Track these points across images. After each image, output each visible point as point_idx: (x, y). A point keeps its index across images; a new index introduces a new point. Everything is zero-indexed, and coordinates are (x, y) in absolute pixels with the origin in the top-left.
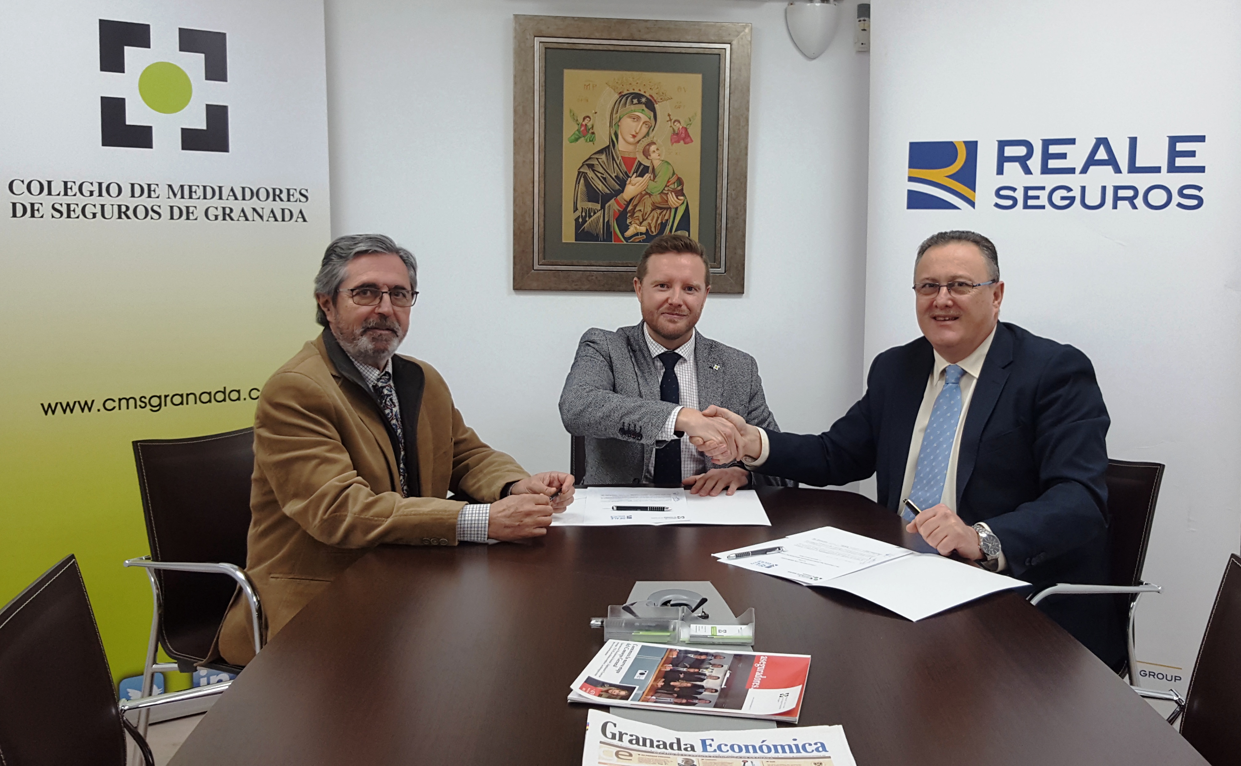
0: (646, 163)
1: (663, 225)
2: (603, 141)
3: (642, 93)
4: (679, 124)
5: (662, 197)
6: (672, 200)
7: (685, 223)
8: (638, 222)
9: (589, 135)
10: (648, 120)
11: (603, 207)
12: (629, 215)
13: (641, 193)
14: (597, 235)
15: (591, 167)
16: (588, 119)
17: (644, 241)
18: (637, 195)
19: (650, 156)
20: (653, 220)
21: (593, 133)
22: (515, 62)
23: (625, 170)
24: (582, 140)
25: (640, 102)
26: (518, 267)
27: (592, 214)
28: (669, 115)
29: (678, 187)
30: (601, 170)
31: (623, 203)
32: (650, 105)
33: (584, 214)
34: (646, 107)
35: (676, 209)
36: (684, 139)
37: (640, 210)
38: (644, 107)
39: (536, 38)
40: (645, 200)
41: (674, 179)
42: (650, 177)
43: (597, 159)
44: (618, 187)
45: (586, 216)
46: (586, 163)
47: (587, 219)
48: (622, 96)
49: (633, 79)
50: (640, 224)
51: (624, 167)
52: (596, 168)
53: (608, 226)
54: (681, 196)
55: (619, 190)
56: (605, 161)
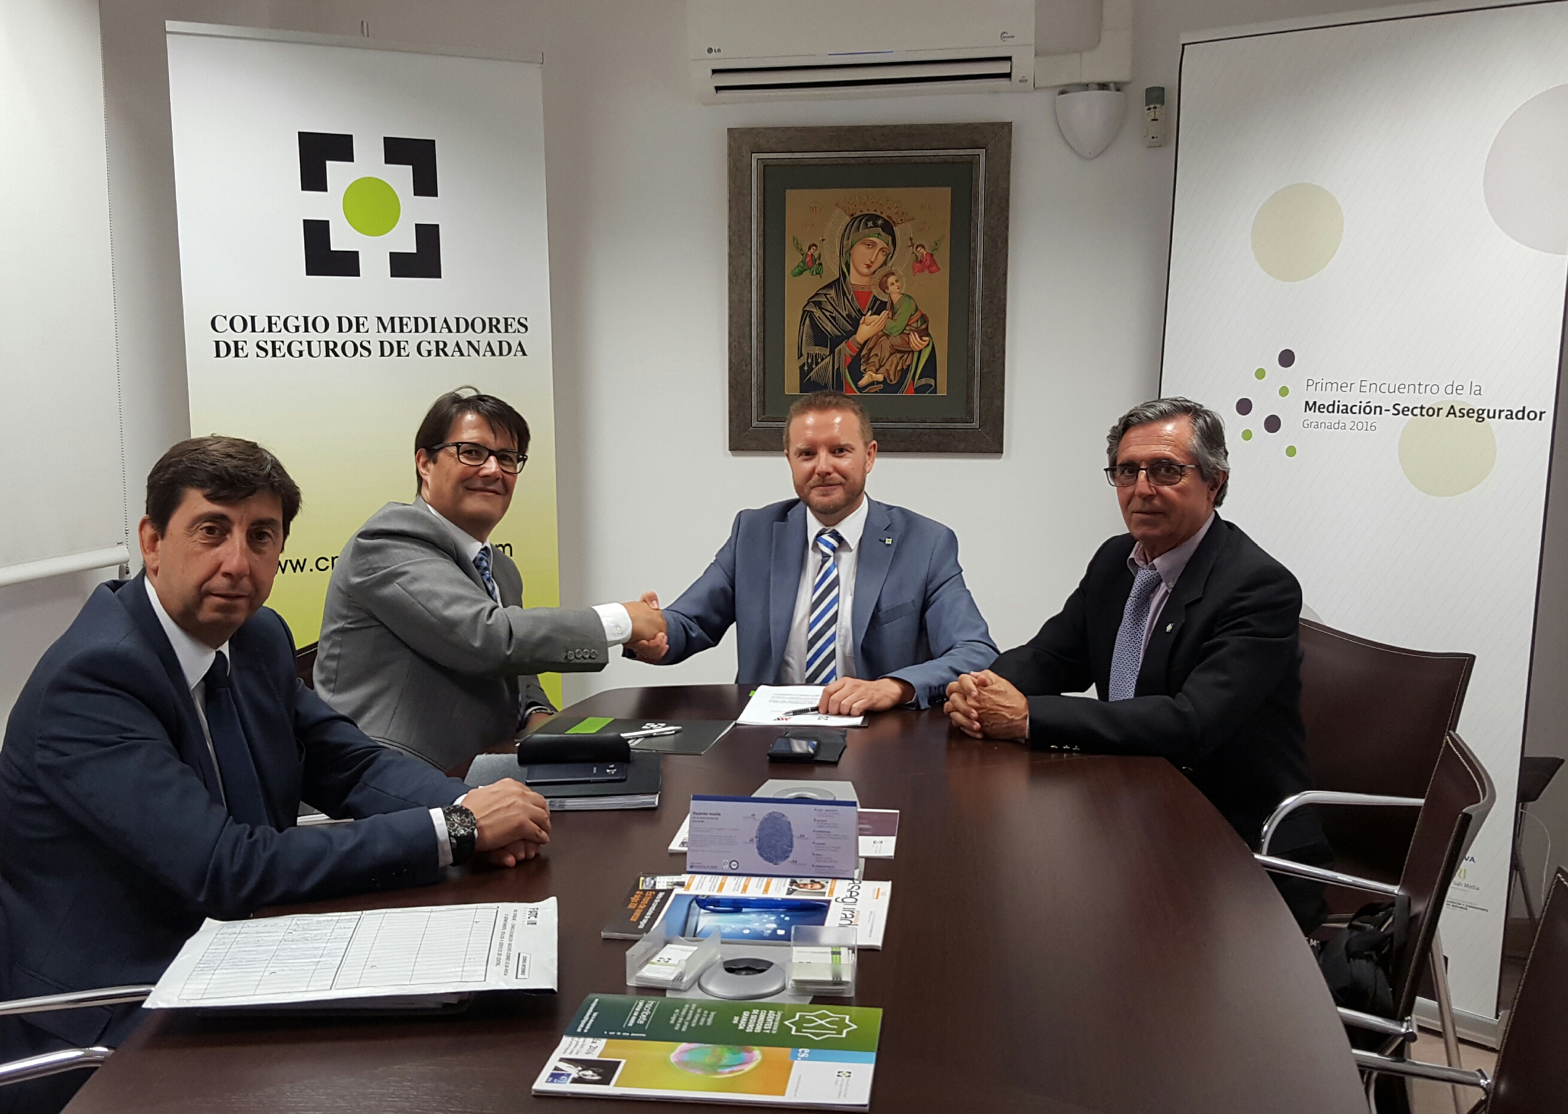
0: (884, 298)
1: (904, 372)
3: (878, 213)
4: (922, 250)
5: (902, 338)
6: (915, 341)
7: (930, 368)
8: (873, 369)
9: (815, 267)
10: (886, 246)
11: (832, 352)
12: (863, 360)
13: (877, 334)
14: (826, 385)
15: (818, 304)
16: (814, 247)
17: (881, 391)
18: (873, 337)
19: (888, 288)
20: (892, 365)
21: (820, 264)
22: (730, 184)
23: (858, 307)
24: (807, 273)
25: (875, 225)
26: (735, 424)
27: (819, 360)
28: (911, 239)
29: (922, 325)
30: (830, 308)
31: (856, 347)
32: (888, 228)
33: (810, 361)
34: (884, 231)
35: (920, 352)
36: (929, 267)
37: (877, 355)
38: (880, 231)
39: (754, 154)
40: (882, 343)
41: (917, 316)
42: (888, 314)
43: (825, 295)
44: (850, 328)
45: (812, 363)
46: (813, 300)
47: (814, 366)
48: (854, 219)
49: (868, 197)
50: (877, 372)
51: (857, 305)
52: (823, 305)
53: (838, 375)
54: (926, 337)
55: (851, 331)
56: (835, 298)
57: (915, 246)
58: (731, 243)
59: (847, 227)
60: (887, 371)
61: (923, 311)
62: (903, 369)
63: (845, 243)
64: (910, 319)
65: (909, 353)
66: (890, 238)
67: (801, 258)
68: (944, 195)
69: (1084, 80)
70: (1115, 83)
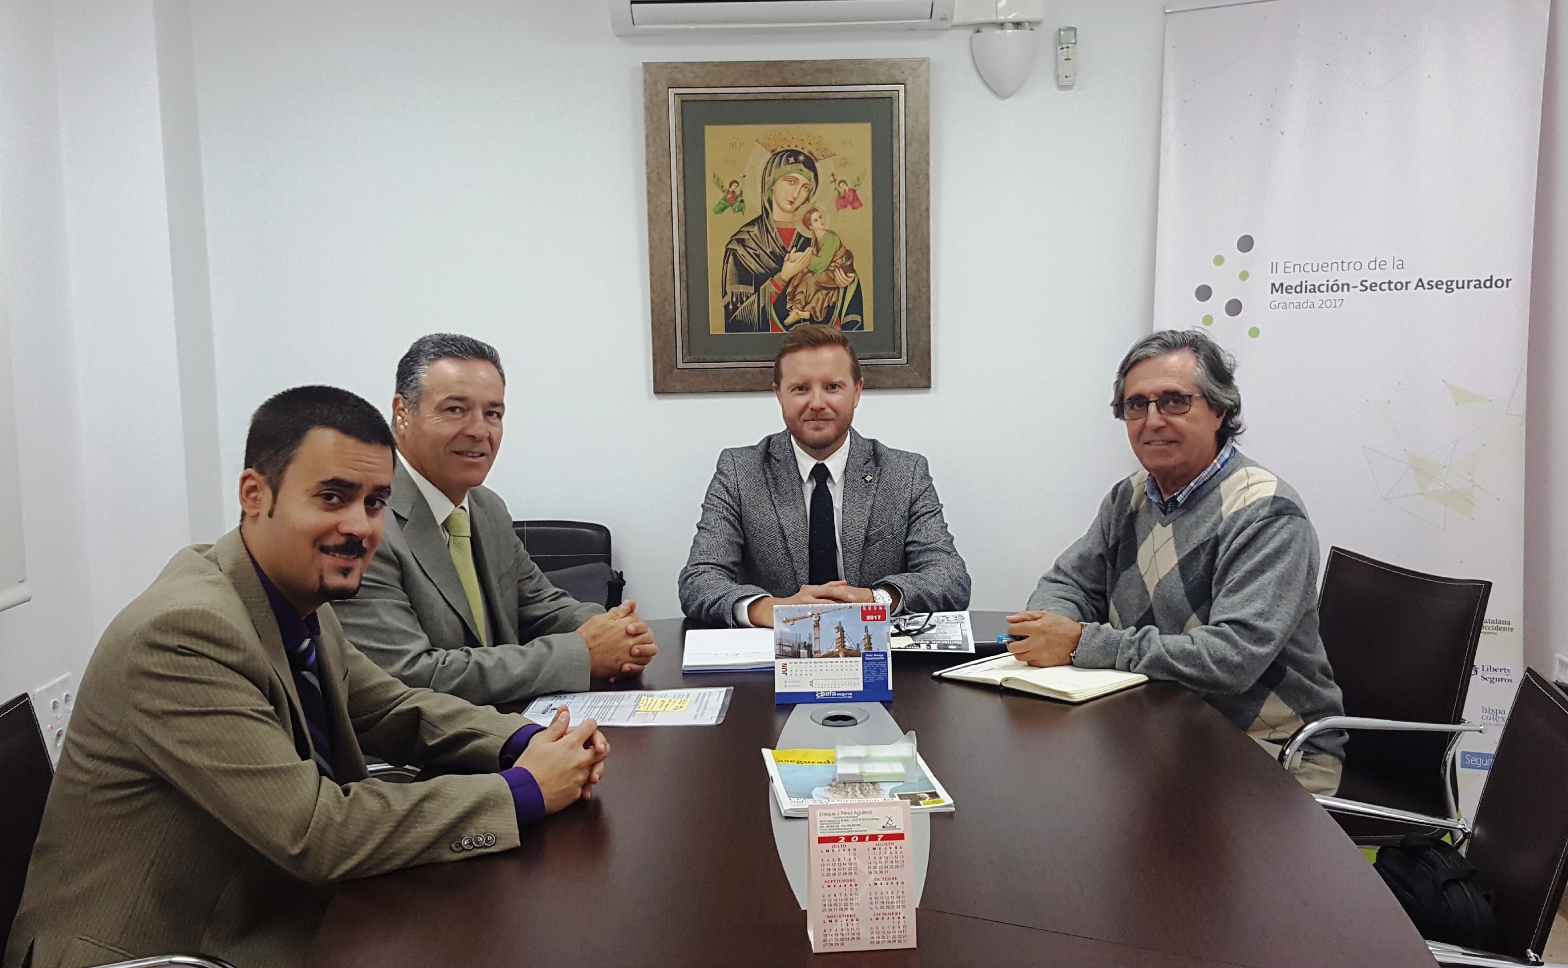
0: (807, 234)
1: (830, 309)
3: (799, 149)
4: (845, 186)
5: (827, 275)
6: (841, 278)
7: (856, 305)
8: (799, 306)
9: (737, 204)
10: (808, 182)
11: (757, 290)
12: (788, 298)
13: (802, 271)
14: (752, 323)
15: (741, 242)
16: (736, 184)
18: (797, 275)
19: (811, 225)
20: (818, 302)
21: (742, 201)
22: (646, 121)
23: (783, 243)
24: (729, 210)
25: (797, 161)
26: (659, 366)
27: (745, 299)
28: (833, 175)
29: (847, 261)
30: (753, 245)
31: (781, 285)
32: (810, 164)
33: (734, 300)
34: (805, 166)
35: (846, 288)
36: (851, 203)
37: (802, 292)
38: (802, 166)
40: (808, 280)
41: (841, 252)
42: (812, 251)
43: (748, 232)
44: (774, 265)
45: (737, 302)
46: (735, 237)
47: (739, 305)
48: (775, 155)
49: (788, 132)
50: (803, 309)
51: (781, 242)
52: (747, 243)
53: (764, 312)
54: (852, 272)
55: (775, 268)
56: (758, 235)
57: (837, 182)
58: (649, 179)
59: (768, 162)
60: (814, 308)
61: (848, 248)
62: (829, 306)
63: (767, 179)
64: (835, 256)
65: (834, 289)
66: (812, 175)
67: (722, 195)
68: (862, 132)
69: (1000, 19)
70: (1029, 22)
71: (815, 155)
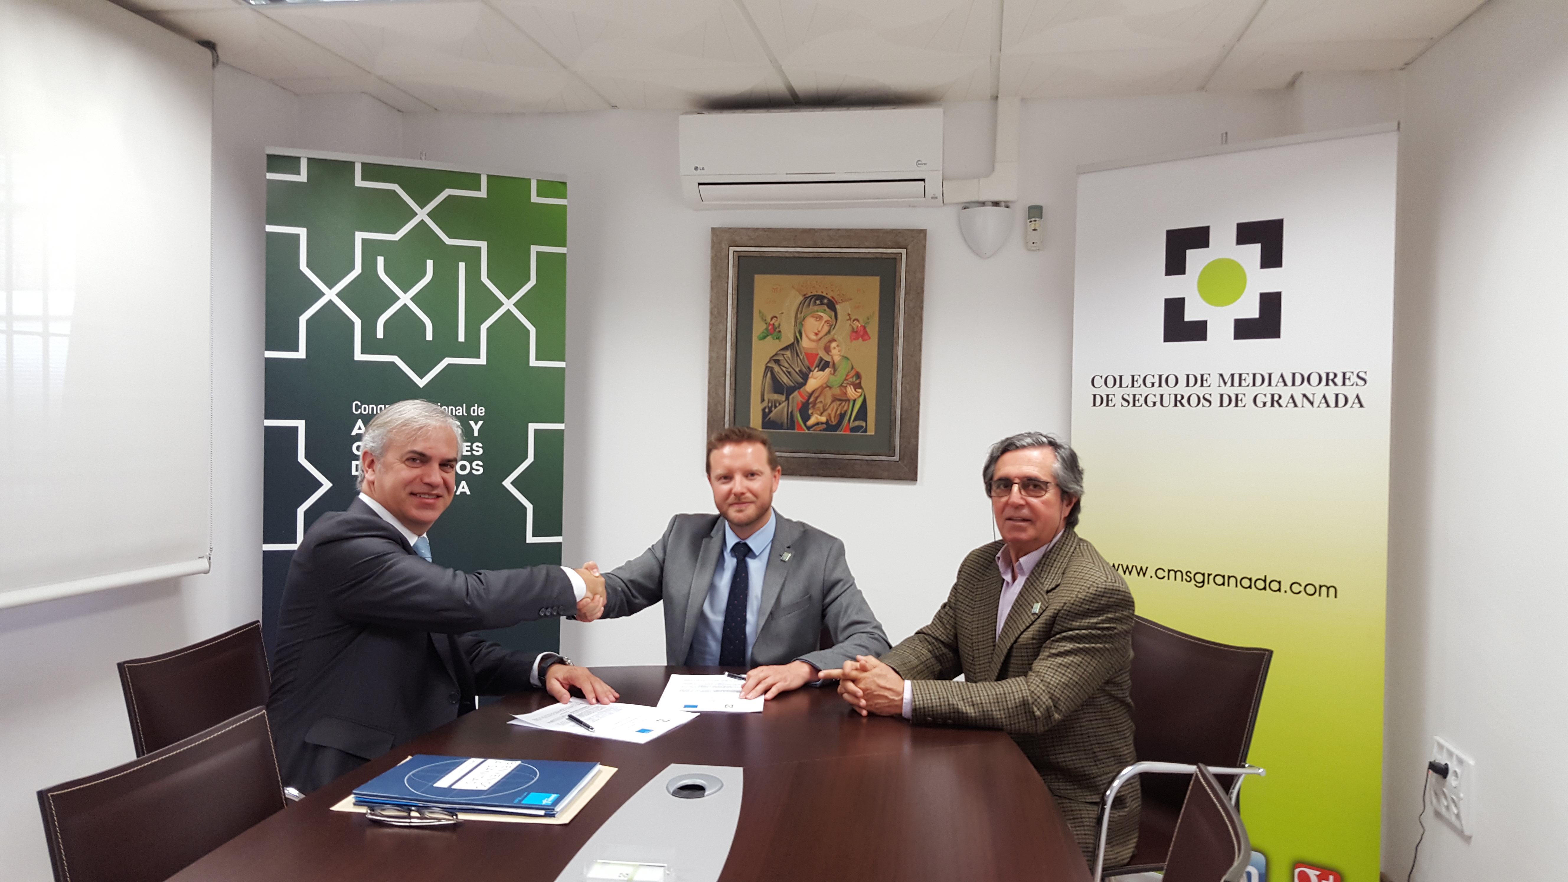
0: (828, 359)
1: (842, 416)
2: (788, 337)
3: (824, 294)
4: (857, 323)
5: (841, 390)
6: (851, 392)
7: (862, 414)
8: (819, 412)
9: (776, 333)
10: (829, 319)
11: (787, 399)
12: (811, 406)
13: (822, 386)
14: (782, 423)
15: (777, 362)
16: (775, 319)
17: (824, 430)
18: (818, 388)
19: (830, 351)
20: (834, 410)
21: (780, 332)
22: (712, 270)
23: (808, 364)
24: (769, 337)
25: (822, 303)
27: (778, 405)
28: (849, 315)
29: (856, 380)
30: (786, 365)
31: (805, 395)
32: (832, 306)
33: (770, 405)
34: (828, 307)
35: (855, 401)
36: (862, 337)
37: (821, 402)
38: (825, 307)
39: (730, 248)
40: (826, 393)
41: (853, 373)
42: (831, 371)
43: (783, 355)
44: (801, 380)
45: (772, 406)
46: (774, 358)
47: (773, 409)
48: (806, 298)
49: (817, 282)
50: (821, 414)
51: (807, 362)
52: (782, 363)
53: (791, 416)
54: (859, 389)
55: (802, 383)
56: (790, 357)
57: (852, 320)
58: (711, 313)
59: (800, 304)
60: (829, 415)
61: (857, 370)
62: (841, 414)
63: (799, 316)
64: (847, 376)
65: (846, 401)
66: (833, 313)
67: (765, 326)
68: (873, 283)
69: (982, 199)
70: (1005, 202)
71: (836, 299)
